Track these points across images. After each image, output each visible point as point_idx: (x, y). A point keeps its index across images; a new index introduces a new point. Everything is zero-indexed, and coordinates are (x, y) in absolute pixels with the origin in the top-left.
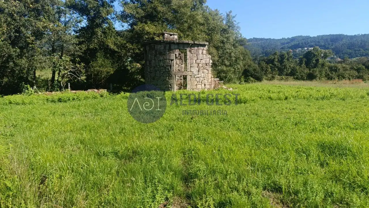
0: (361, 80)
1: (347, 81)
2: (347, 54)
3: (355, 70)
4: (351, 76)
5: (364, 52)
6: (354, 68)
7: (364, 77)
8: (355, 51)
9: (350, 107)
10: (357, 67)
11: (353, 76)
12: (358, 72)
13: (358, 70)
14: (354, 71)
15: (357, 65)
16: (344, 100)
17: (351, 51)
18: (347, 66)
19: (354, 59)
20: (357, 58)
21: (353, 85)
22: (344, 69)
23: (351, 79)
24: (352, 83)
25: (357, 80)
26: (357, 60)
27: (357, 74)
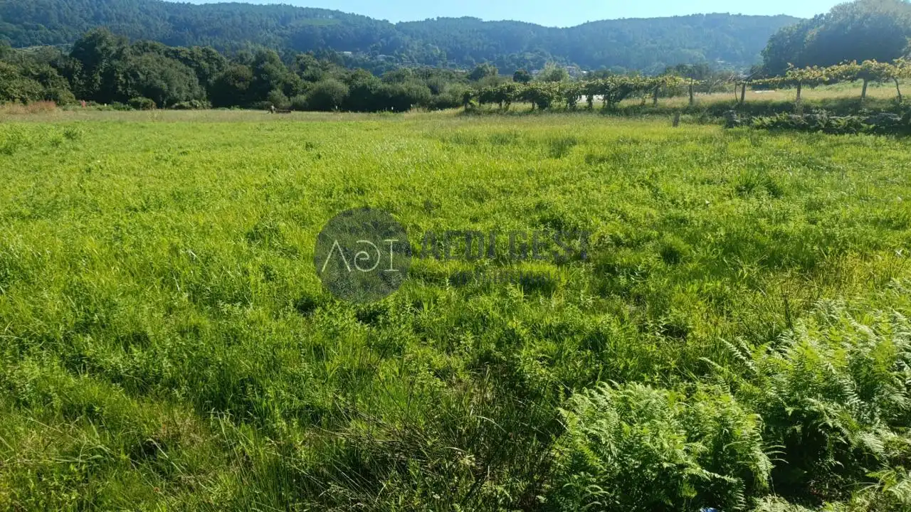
0: (52, 104)
1: (19, 107)
2: (6, 35)
3: (35, 78)
4: (28, 92)
5: (49, 32)
6: (30, 72)
7: (61, 96)
8: (26, 28)
9: (25, 168)
10: (38, 71)
11: (32, 95)
12: (45, 85)
13: (42, 78)
14: (33, 81)
15: (38, 66)
16: (9, 153)
17: (14, 27)
18: (12, 67)
19: (30, 50)
20: (35, 47)
21: (36, 116)
22: (5, 75)
23: (30, 102)
24: (33, 112)
25: (43, 104)
26: (35, 54)
27: (40, 88)
